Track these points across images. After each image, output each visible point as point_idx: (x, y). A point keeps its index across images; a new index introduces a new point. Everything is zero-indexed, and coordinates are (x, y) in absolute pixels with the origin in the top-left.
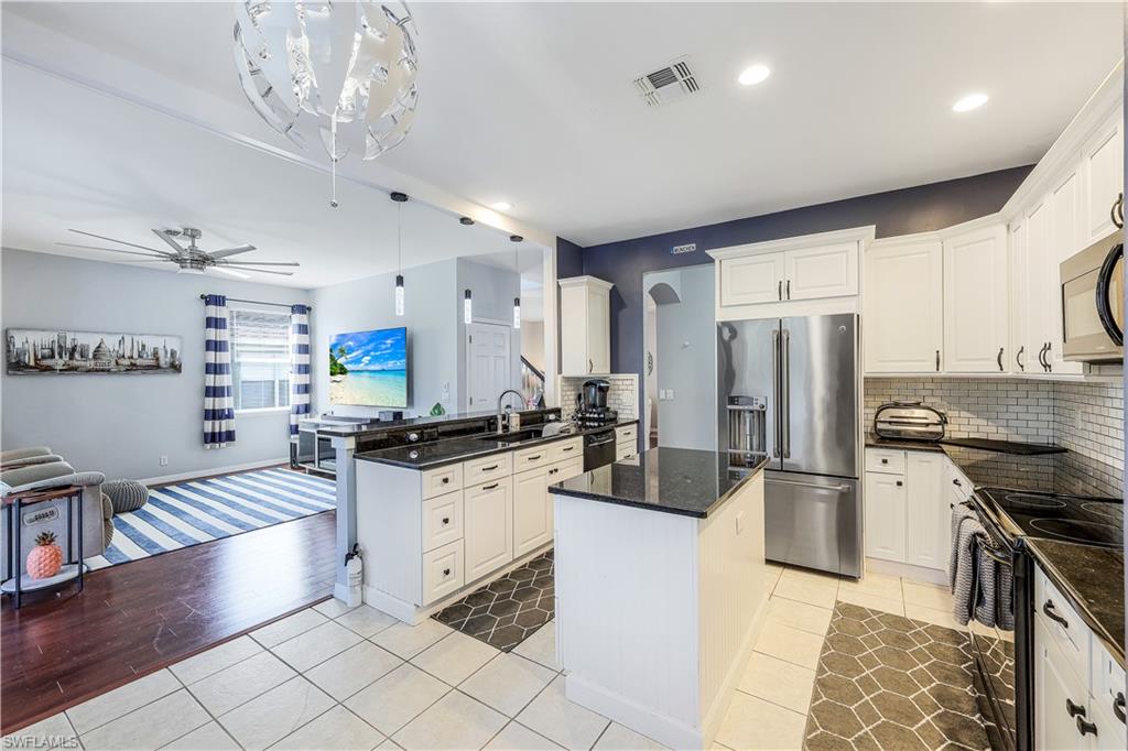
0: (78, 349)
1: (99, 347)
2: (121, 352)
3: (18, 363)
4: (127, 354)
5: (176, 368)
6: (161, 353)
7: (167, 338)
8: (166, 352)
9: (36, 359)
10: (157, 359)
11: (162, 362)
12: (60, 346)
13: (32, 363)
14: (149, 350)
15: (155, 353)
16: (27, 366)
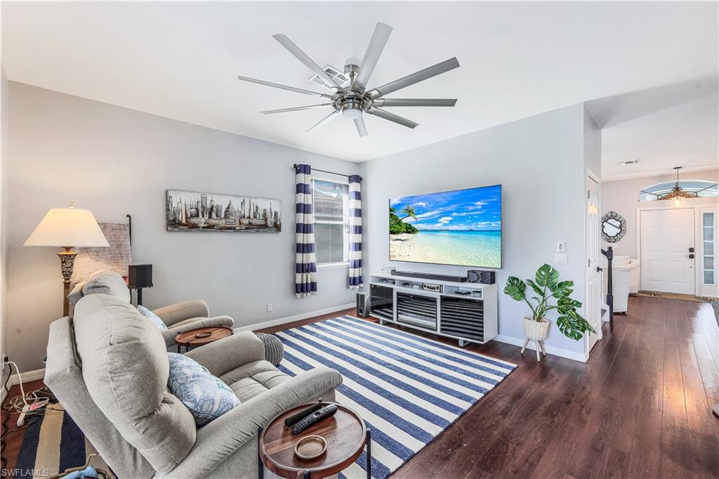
0: (215, 209)
1: (228, 208)
2: (242, 213)
3: (174, 220)
4: (247, 215)
5: (277, 227)
6: (268, 214)
7: (272, 201)
8: (271, 213)
9: (186, 218)
10: (266, 220)
11: (269, 223)
12: (203, 207)
13: (184, 221)
14: (261, 212)
15: (265, 215)
16: (180, 224)
